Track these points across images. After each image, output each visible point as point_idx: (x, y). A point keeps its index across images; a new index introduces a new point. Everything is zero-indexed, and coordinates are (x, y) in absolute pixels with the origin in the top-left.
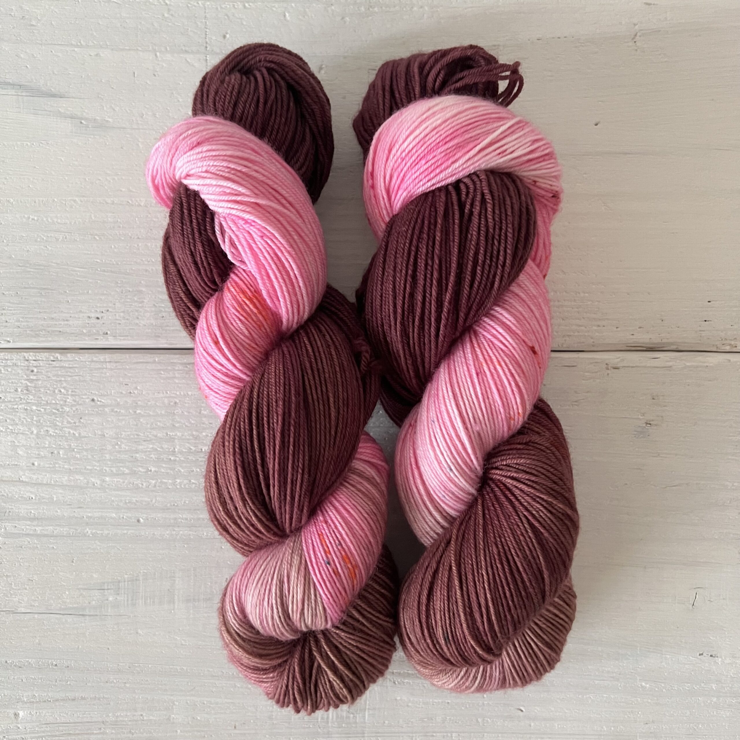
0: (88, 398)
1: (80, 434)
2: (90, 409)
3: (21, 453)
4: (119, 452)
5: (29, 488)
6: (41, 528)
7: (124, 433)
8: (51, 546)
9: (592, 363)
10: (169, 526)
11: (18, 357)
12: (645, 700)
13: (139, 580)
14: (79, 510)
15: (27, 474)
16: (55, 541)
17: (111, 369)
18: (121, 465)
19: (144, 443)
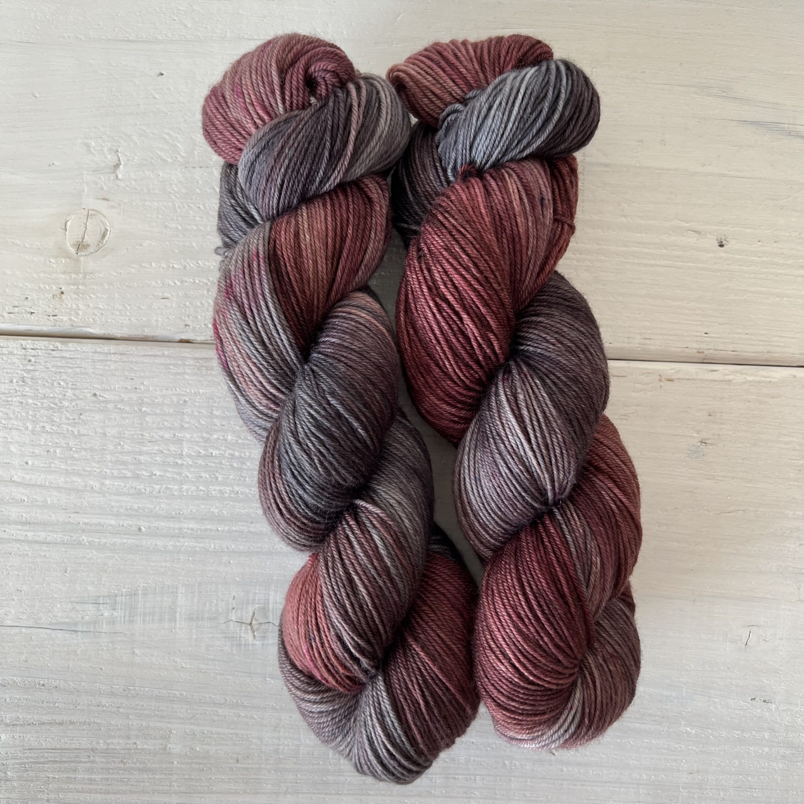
0: (90, 392)
1: (79, 431)
2: (91, 405)
3: (13, 450)
4: (121, 453)
5: (21, 490)
6: (32, 533)
7: (127, 432)
8: (44, 554)
9: (644, 374)
10: (173, 536)
11: (15, 345)
12: (690, 747)
13: (138, 595)
14: (75, 515)
15: (19, 474)
16: (48, 549)
17: (116, 362)
18: (123, 467)
19: (149, 444)
